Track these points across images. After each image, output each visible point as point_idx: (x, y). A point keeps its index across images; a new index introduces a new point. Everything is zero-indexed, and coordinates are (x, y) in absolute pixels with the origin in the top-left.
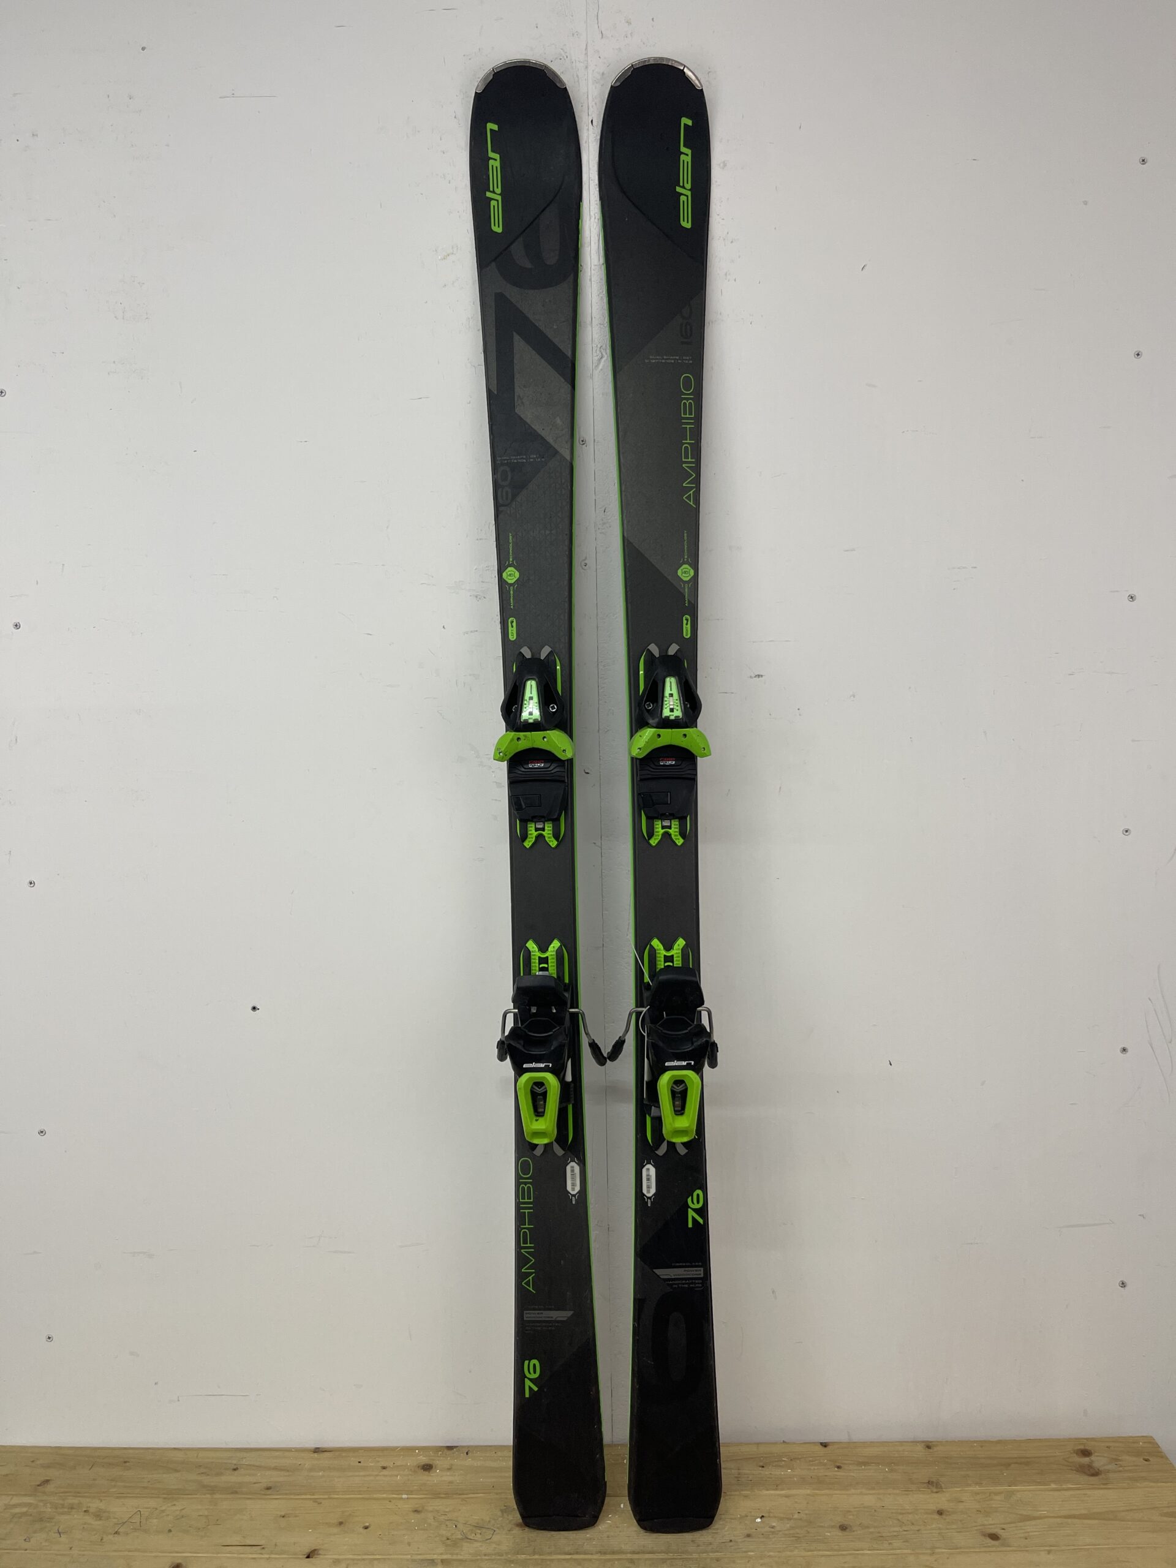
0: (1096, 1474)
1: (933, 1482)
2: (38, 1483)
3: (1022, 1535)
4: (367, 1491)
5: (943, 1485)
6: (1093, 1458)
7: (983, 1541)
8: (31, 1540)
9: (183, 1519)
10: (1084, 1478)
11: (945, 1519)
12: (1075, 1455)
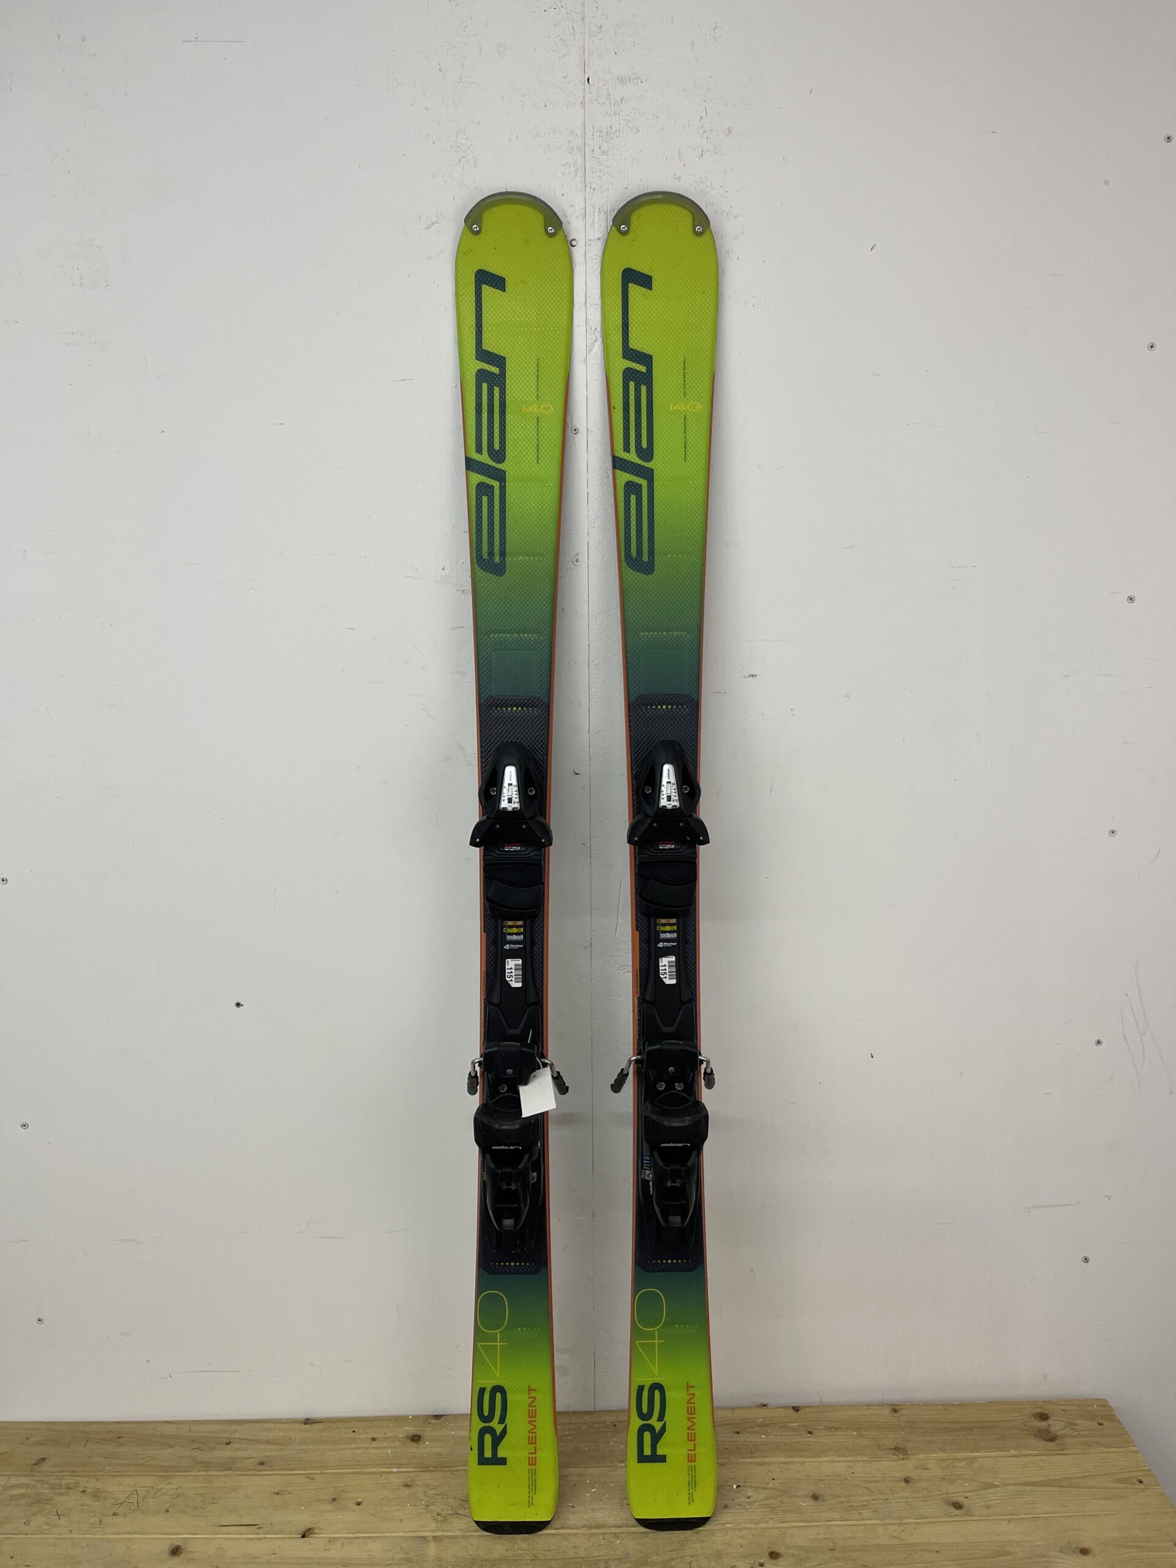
0: (1053, 1439)
1: (899, 1448)
2: (33, 1463)
3: (984, 1504)
4: (358, 1465)
5: (909, 1452)
6: (1050, 1422)
7: (947, 1510)
8: (31, 1523)
9: (179, 1498)
10: (1042, 1443)
11: (912, 1487)
12: (1033, 1419)
